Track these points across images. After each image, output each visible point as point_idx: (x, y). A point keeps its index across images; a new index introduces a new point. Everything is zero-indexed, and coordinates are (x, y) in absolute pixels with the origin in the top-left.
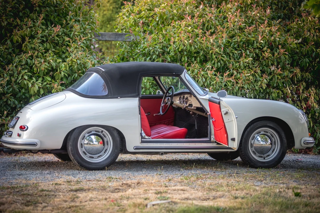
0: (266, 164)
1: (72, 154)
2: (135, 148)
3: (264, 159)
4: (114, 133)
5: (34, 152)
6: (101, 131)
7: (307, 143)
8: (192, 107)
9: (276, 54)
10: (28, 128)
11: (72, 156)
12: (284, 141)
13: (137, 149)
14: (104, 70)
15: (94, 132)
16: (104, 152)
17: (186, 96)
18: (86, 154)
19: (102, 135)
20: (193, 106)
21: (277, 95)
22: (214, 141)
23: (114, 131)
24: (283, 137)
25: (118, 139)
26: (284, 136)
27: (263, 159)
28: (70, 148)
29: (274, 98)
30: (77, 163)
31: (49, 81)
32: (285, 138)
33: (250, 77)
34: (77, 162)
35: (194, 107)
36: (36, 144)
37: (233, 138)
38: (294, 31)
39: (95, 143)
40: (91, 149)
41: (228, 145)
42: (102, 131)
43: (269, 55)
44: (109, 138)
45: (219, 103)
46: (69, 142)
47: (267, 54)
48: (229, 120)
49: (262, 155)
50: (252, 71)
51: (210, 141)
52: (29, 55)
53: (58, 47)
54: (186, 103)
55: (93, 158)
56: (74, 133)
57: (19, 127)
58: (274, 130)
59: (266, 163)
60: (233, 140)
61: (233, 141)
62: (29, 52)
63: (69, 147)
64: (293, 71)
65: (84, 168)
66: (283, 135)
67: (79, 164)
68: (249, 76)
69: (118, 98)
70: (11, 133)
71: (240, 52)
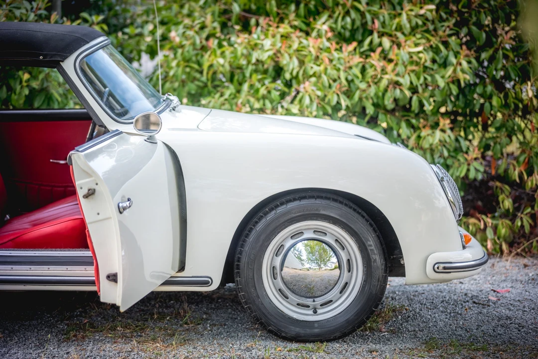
0: (316, 330)
3: (315, 312)
7: (444, 268)
12: (375, 260)
24: (369, 248)
26: (373, 248)
27: (311, 312)
33: (421, 55)
48: (100, 217)
49: (309, 302)
59: (316, 325)
61: (112, 283)
66: (372, 242)
68: (419, 52)
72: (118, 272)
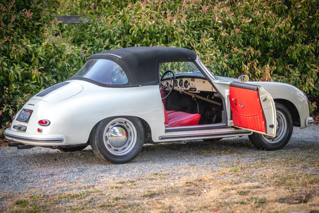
0: (276, 146)
1: (98, 148)
2: (161, 138)
3: (273, 140)
4: (138, 123)
5: (54, 147)
6: (124, 122)
7: (311, 122)
8: (196, 91)
9: (232, 34)
10: (50, 123)
11: (99, 150)
13: (162, 138)
14: (121, 58)
15: (118, 123)
16: (128, 144)
17: (184, 80)
18: (111, 147)
19: (125, 126)
20: (197, 89)
21: (234, 73)
22: (230, 125)
23: (138, 121)
25: (142, 129)
26: (290, 117)
28: (96, 142)
29: (231, 76)
30: (103, 158)
31: (26, 66)
32: (291, 119)
34: (103, 156)
35: (198, 91)
36: (62, 140)
37: (271, 124)
38: (241, 11)
39: (119, 135)
40: (115, 141)
41: (266, 133)
42: (126, 122)
43: (227, 35)
44: (132, 129)
45: (258, 90)
46: (94, 136)
47: (223, 34)
48: (268, 107)
50: (213, 50)
51: (226, 127)
52: (5, 41)
53: (28, 32)
54: (186, 87)
55: (118, 150)
56: (99, 126)
57: (38, 121)
58: (281, 112)
60: (272, 126)
61: (271, 128)
62: (5, 38)
63: (94, 141)
64: (246, 50)
65: (111, 162)
66: (290, 116)
67: (105, 158)
69: (139, 86)
70: (26, 128)
71: (198, 32)
72: (274, 124)
